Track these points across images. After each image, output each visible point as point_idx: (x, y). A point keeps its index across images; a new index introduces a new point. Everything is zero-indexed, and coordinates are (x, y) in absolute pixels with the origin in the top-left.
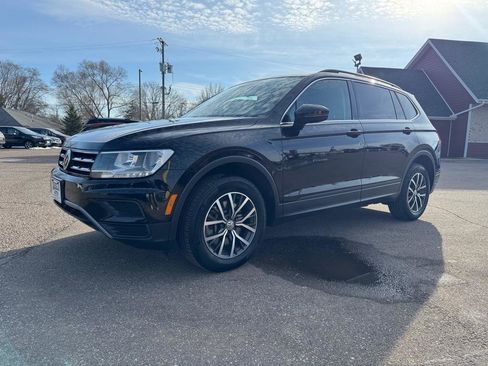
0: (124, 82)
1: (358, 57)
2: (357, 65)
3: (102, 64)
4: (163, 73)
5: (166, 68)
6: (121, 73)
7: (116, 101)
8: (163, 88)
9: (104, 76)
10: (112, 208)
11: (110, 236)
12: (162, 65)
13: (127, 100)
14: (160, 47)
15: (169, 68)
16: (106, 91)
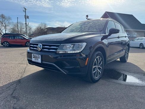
0: (11, 21)
1: (87, 16)
2: (87, 18)
3: (2, 15)
4: (26, 19)
5: (26, 17)
6: (10, 18)
7: (8, 28)
8: (26, 23)
9: (3, 19)
10: (67, 64)
11: (66, 73)
12: (25, 16)
13: (12, 27)
14: (24, 10)
15: (28, 17)
16: (4, 24)
